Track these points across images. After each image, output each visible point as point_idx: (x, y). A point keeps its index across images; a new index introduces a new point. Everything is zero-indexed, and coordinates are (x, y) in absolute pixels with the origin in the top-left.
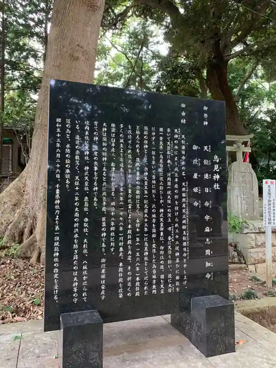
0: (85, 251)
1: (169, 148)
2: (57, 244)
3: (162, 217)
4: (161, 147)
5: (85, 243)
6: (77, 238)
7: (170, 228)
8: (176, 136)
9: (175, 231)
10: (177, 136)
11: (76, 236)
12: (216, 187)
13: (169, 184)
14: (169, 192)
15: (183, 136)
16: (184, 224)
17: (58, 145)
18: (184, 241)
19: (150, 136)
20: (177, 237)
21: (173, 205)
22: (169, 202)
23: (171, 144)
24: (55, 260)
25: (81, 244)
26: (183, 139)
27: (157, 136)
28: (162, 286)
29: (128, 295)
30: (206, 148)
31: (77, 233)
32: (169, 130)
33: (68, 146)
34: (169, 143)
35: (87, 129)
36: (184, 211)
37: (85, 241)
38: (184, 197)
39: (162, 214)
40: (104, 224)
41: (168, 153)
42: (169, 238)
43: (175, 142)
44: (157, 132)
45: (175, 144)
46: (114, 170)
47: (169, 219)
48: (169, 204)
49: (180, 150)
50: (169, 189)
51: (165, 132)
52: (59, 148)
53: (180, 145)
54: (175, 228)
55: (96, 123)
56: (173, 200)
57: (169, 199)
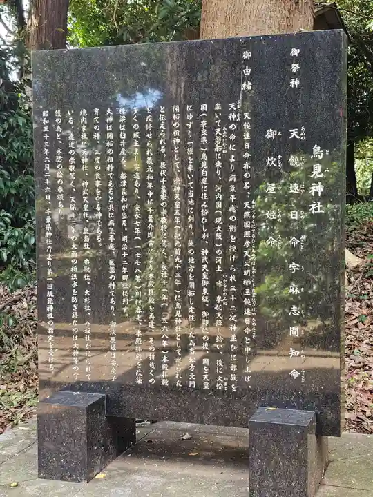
0: (87, 308)
1: (218, 140)
2: (50, 294)
3: (205, 263)
4: (204, 140)
5: (87, 296)
6: (76, 288)
7: (220, 282)
8: (232, 116)
9: (228, 287)
10: (234, 116)
11: (75, 284)
12: (316, 209)
13: (219, 205)
14: (219, 220)
15: (247, 115)
16: (247, 277)
17: (46, 152)
18: (247, 307)
19: (184, 121)
20: (233, 298)
21: (226, 244)
22: (219, 237)
23: (222, 132)
24: (49, 315)
25: (81, 296)
26: (247, 121)
27: (197, 121)
28: (206, 377)
29: (150, 381)
30: (294, 132)
31: (75, 280)
32: (218, 107)
33: (59, 151)
34: (218, 131)
35: (84, 123)
36: (247, 253)
37: (87, 292)
38: (247, 229)
39: (206, 258)
40: (112, 270)
41: (217, 148)
42: (219, 299)
43: (231, 127)
44: (197, 111)
45: (230, 132)
46: (124, 185)
47: (219, 267)
48: (219, 241)
49: (239, 142)
50: (218, 215)
51: (211, 110)
52: (48, 155)
53: (239, 132)
54: (229, 284)
55: (96, 111)
56: (226, 233)
57: (219, 232)
